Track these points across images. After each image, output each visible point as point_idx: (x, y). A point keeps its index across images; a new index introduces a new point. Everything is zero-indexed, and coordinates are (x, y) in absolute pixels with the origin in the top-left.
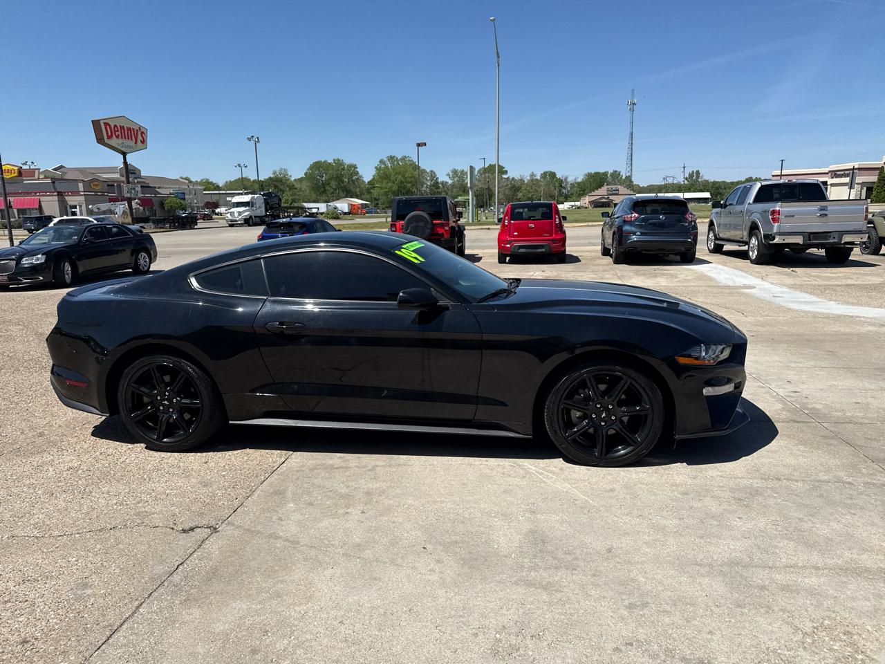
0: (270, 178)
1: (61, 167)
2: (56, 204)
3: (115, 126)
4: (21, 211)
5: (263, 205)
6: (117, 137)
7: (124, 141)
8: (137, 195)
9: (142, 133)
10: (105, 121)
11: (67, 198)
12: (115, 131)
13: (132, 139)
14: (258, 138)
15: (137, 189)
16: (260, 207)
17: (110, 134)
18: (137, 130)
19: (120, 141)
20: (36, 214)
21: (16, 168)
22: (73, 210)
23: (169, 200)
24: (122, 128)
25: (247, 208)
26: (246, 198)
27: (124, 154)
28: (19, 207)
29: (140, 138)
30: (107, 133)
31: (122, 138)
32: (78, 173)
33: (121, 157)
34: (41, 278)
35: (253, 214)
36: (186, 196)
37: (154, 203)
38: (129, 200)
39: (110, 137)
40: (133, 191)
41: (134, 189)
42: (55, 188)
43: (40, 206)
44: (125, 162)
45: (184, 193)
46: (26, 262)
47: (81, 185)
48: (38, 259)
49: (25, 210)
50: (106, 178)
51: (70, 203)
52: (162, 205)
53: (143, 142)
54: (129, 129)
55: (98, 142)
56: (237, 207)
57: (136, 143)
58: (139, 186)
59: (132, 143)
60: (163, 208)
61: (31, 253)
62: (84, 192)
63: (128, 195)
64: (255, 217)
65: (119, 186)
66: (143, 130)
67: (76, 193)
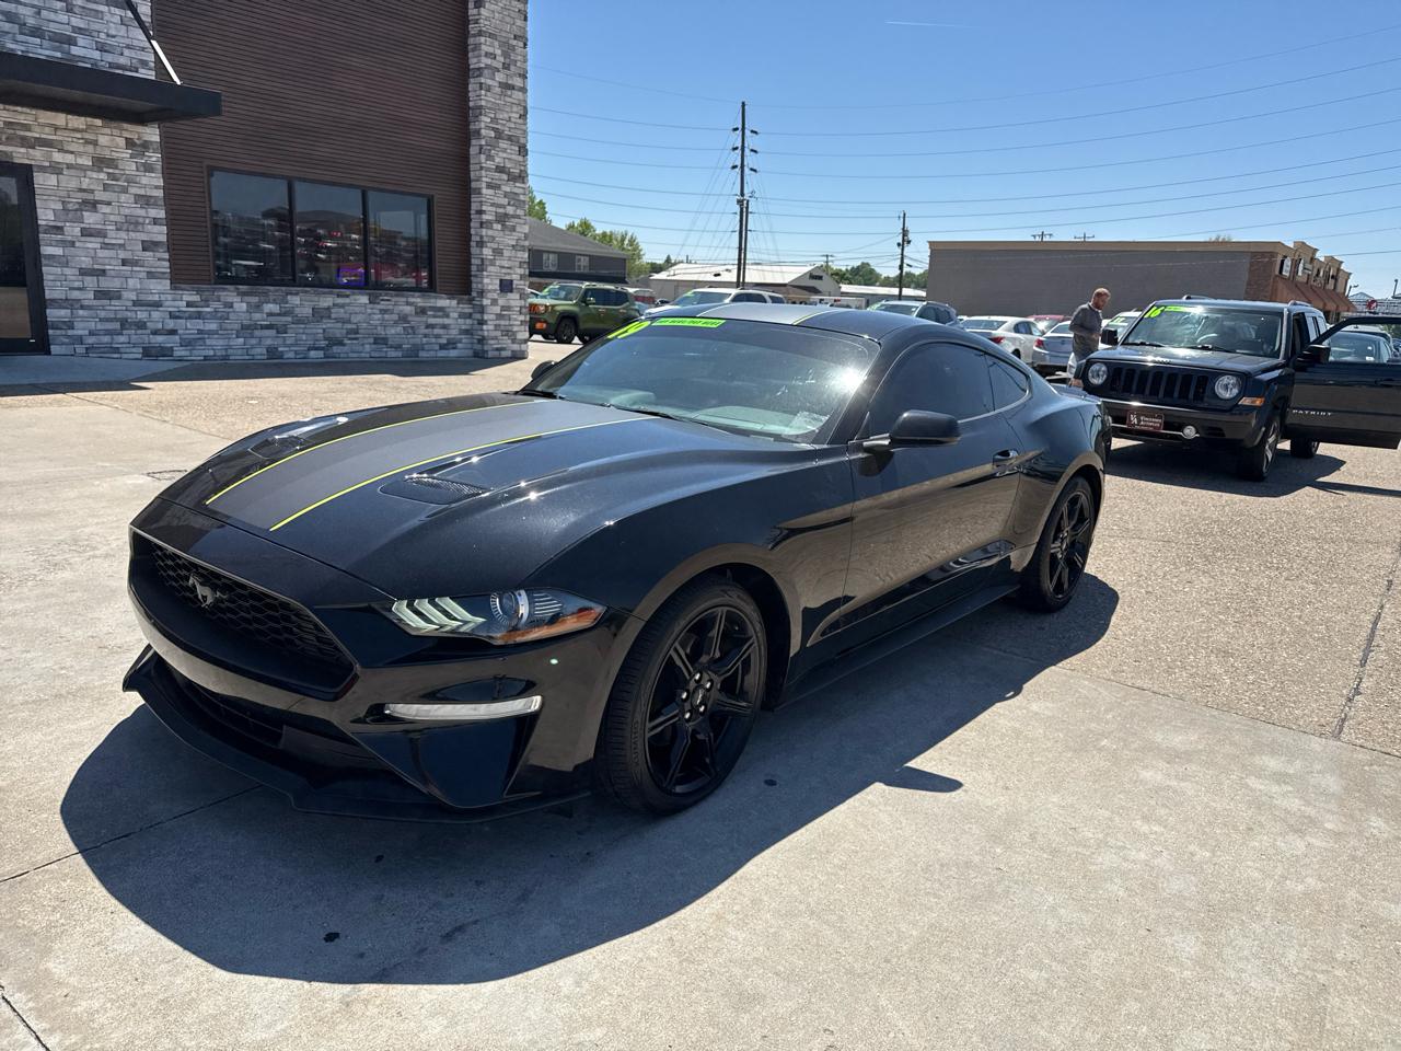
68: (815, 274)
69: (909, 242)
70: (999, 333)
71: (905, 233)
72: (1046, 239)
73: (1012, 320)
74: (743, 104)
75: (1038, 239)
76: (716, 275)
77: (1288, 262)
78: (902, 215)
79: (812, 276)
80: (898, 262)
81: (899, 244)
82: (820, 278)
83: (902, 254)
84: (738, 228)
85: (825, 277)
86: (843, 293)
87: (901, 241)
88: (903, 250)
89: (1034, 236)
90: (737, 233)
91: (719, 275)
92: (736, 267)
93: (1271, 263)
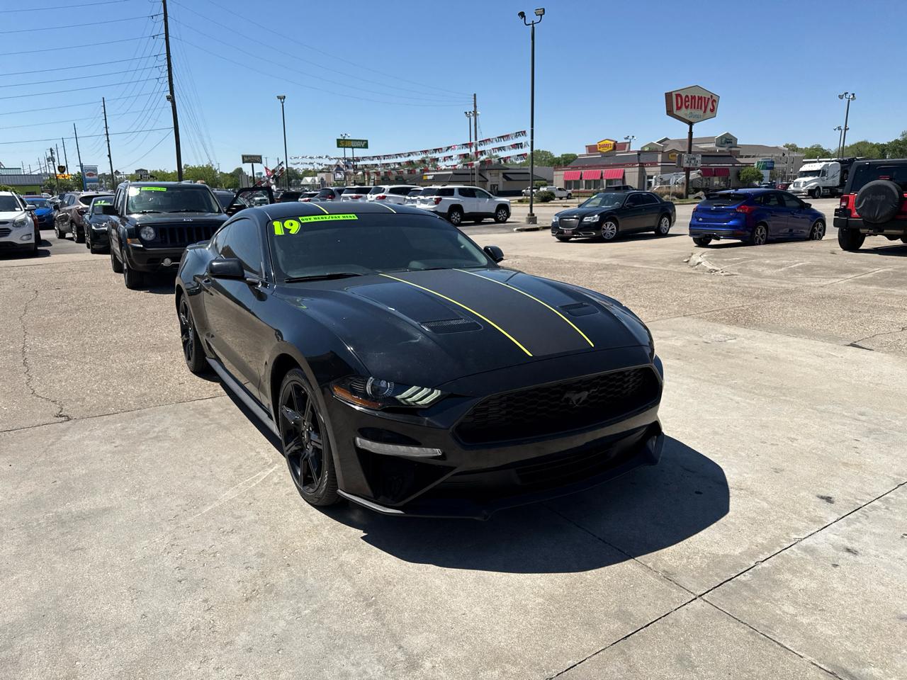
0: (897, 141)
1: (666, 139)
2: (637, 175)
3: (687, 96)
4: (609, 182)
5: (839, 173)
6: (687, 107)
7: (693, 111)
8: (696, 165)
9: (714, 101)
10: (677, 93)
11: (646, 169)
12: (686, 102)
13: (701, 109)
14: (853, 94)
15: (697, 159)
16: (833, 176)
17: (679, 105)
18: (709, 99)
19: (689, 111)
20: (619, 184)
21: (612, 143)
22: (650, 180)
23: (746, 170)
24: (693, 98)
25: (817, 177)
26: (817, 167)
27: (691, 124)
28: (607, 178)
29: (710, 106)
30: (677, 105)
31: (691, 108)
32: (678, 144)
33: (688, 127)
34: (594, 234)
35: (822, 184)
36: (775, 166)
37: (730, 172)
38: (688, 171)
39: (679, 108)
40: (693, 162)
41: (694, 159)
42: (639, 159)
43: (624, 177)
44: (691, 133)
45: (773, 162)
46: (586, 219)
47: (660, 156)
48: (594, 219)
49: (611, 180)
50: (702, 149)
51: (648, 174)
52: (738, 174)
53: (712, 110)
54: (700, 98)
55: (667, 114)
56: (805, 176)
57: (705, 112)
58: (700, 155)
59: (700, 112)
60: (739, 178)
61: (590, 214)
62: (662, 162)
63: (686, 165)
64: (824, 188)
65: (680, 157)
66: (714, 98)
67: (654, 164)
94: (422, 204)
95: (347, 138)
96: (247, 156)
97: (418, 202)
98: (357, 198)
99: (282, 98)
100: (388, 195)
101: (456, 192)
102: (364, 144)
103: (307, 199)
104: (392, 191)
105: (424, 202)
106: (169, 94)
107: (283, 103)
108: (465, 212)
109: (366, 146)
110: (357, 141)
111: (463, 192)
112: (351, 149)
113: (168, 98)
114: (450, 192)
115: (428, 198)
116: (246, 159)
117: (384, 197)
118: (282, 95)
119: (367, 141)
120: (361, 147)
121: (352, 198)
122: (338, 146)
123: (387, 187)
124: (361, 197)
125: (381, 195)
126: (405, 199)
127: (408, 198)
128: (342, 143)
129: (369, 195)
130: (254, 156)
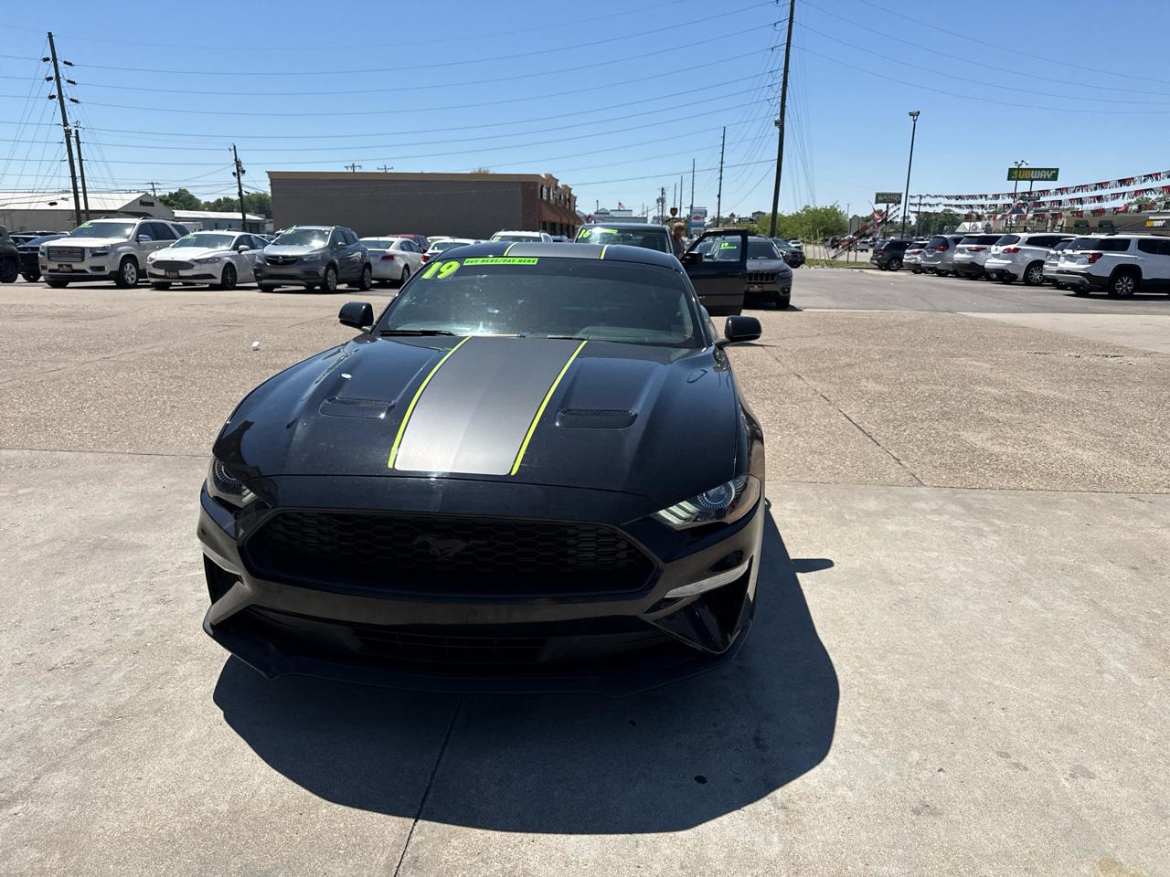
68: (145, 200)
69: (244, 172)
70: (391, 250)
71: (238, 163)
72: (357, 170)
73: (397, 240)
74: (50, 36)
75: (350, 170)
76: (51, 204)
77: (545, 190)
78: (232, 148)
79: (142, 202)
80: (237, 190)
81: (234, 174)
82: (152, 204)
83: (239, 183)
84: (67, 157)
85: (156, 203)
86: (177, 218)
87: (235, 171)
88: (239, 179)
89: (347, 167)
90: (68, 162)
91: (55, 204)
92: (72, 195)
93: (536, 190)
94: (1067, 262)
95: (1024, 166)
96: (882, 195)
97: (1062, 258)
98: (978, 250)
99: (915, 115)
100: (1022, 247)
101: (1133, 246)
102: (1053, 174)
103: (916, 250)
104: (1031, 242)
105: (1071, 258)
106: (778, 118)
107: (915, 121)
108: (1144, 277)
109: (1054, 178)
110: (1041, 170)
111: (1145, 246)
112: (1030, 182)
113: (776, 123)
114: (1123, 245)
115: (1079, 252)
116: (880, 198)
117: (1016, 250)
118: (914, 110)
119: (1057, 170)
120: (1047, 179)
121: (970, 250)
122: (1009, 179)
123: (1024, 236)
124: (985, 249)
125: (1012, 247)
126: (1048, 254)
127: (1052, 252)
128: (1014, 174)
129: (993, 247)
130: (891, 194)
